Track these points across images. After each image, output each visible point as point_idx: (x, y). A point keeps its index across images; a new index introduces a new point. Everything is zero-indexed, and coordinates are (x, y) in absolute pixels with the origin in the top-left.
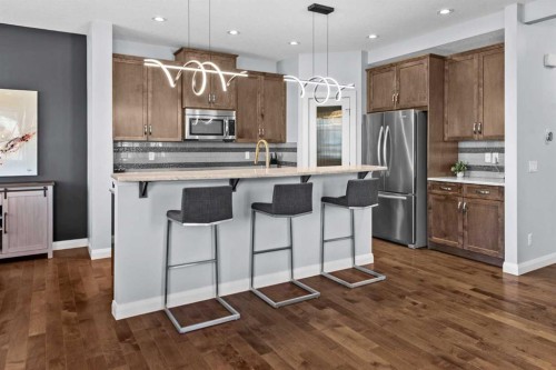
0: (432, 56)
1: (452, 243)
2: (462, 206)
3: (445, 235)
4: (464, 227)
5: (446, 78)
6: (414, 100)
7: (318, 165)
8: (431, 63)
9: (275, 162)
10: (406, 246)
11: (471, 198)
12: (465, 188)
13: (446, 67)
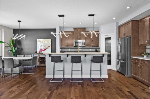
0: (132, 21)
1: (137, 77)
2: (139, 66)
3: (135, 74)
4: (140, 73)
5: (139, 26)
6: (128, 34)
7: (105, 52)
8: (132, 23)
9: (96, 51)
10: (125, 75)
11: (142, 64)
12: (140, 60)
13: (139, 23)
